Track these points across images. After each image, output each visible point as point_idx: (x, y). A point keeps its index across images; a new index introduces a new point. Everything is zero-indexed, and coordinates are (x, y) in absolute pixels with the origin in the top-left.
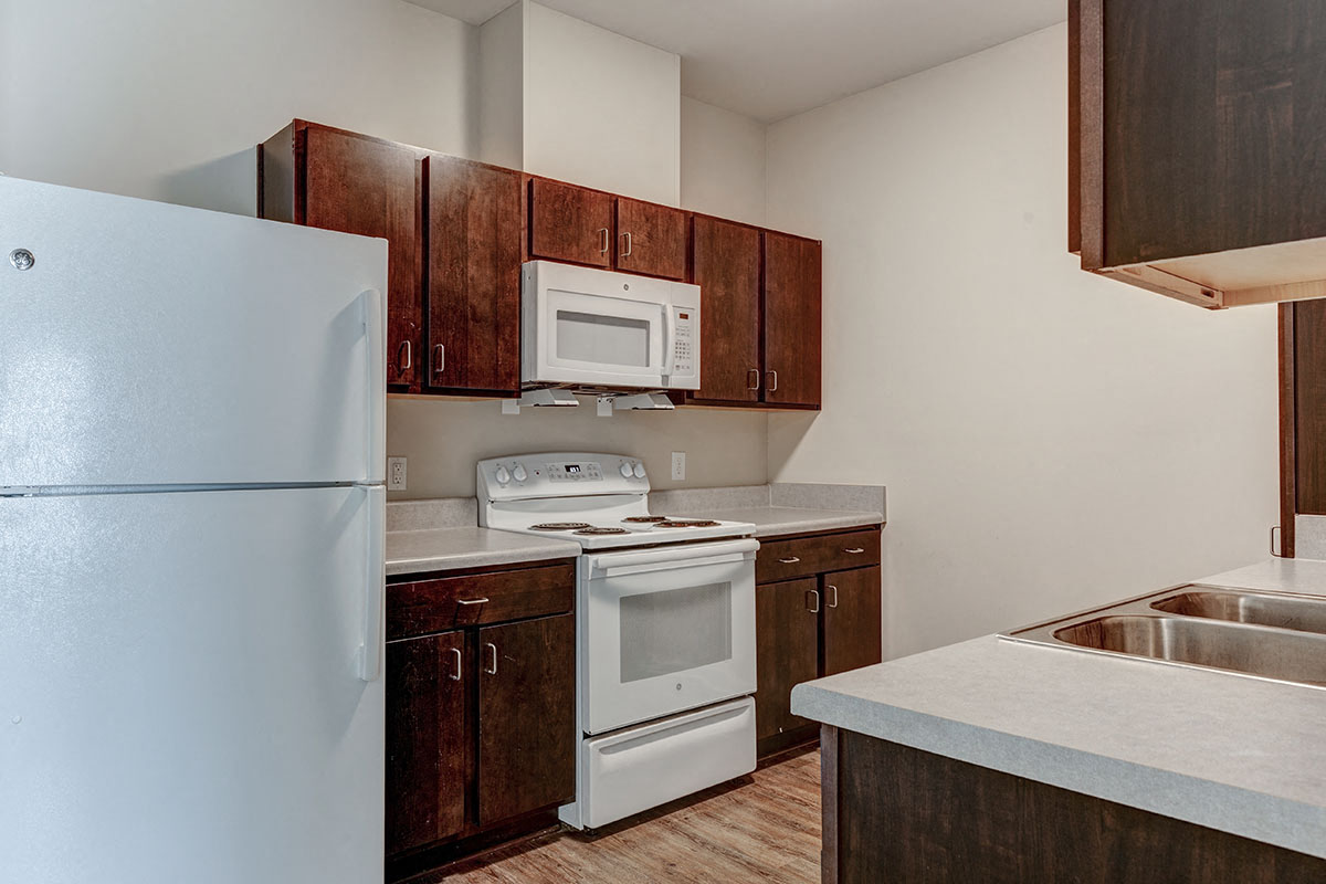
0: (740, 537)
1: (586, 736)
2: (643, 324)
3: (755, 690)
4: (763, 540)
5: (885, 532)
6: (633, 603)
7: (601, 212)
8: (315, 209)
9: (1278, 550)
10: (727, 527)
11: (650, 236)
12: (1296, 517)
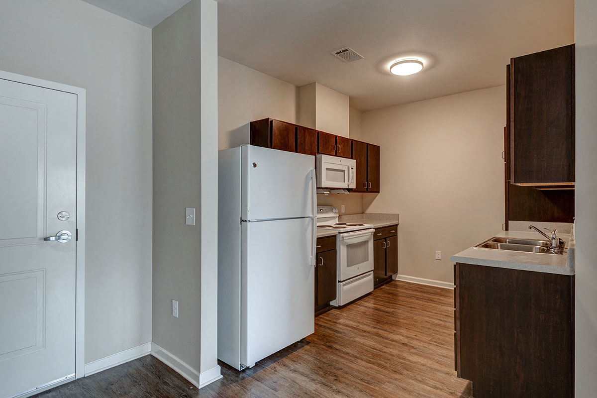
0: (369, 229)
1: (339, 282)
2: (344, 171)
3: (373, 269)
4: (376, 229)
5: (399, 227)
6: (350, 246)
7: (333, 140)
8: (274, 143)
9: (504, 229)
10: (366, 226)
11: (344, 146)
12: (509, 221)
